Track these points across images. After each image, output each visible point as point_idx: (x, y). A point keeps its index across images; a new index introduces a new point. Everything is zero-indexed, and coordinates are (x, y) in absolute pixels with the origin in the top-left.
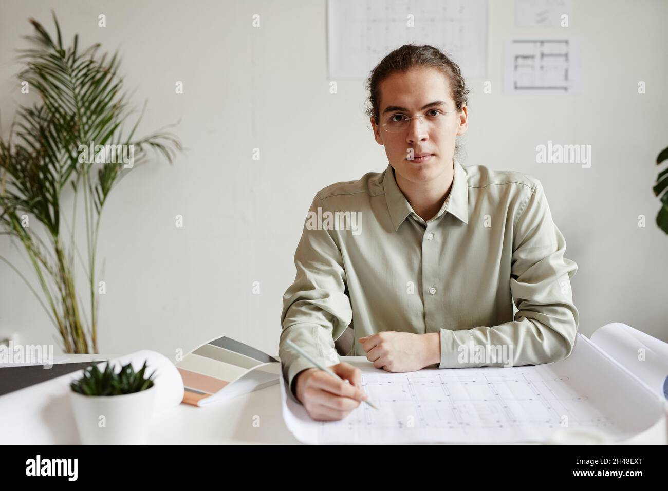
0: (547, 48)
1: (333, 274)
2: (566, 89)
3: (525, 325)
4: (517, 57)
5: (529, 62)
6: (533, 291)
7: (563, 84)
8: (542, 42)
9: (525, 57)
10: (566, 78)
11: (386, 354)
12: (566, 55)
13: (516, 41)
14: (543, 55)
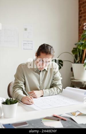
0: (29, 42)
1: (23, 81)
2: (32, 49)
3: (55, 88)
4: (24, 44)
5: (26, 44)
6: (57, 82)
7: (31, 49)
8: (28, 41)
9: (25, 44)
10: (32, 47)
11: (36, 95)
12: (32, 44)
13: (24, 41)
14: (28, 43)
